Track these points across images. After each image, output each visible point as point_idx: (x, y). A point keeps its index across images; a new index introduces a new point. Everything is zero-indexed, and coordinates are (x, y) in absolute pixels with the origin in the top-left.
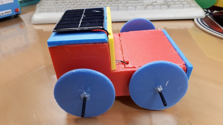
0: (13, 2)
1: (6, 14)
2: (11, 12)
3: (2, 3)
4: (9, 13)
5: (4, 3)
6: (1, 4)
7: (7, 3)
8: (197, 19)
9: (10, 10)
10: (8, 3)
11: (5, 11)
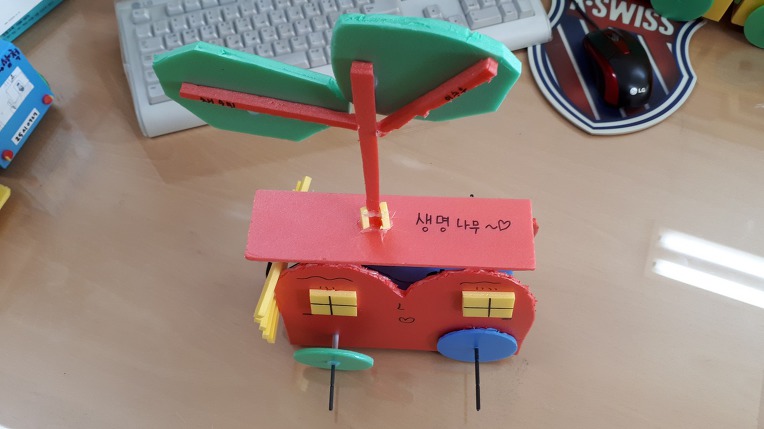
0: (32, 87)
1: (31, 123)
2: (38, 113)
3: (14, 107)
4: (36, 117)
5: (18, 106)
6: (14, 110)
7: (23, 98)
8: (534, 48)
9: (35, 110)
10: (26, 99)
11: (27, 121)
